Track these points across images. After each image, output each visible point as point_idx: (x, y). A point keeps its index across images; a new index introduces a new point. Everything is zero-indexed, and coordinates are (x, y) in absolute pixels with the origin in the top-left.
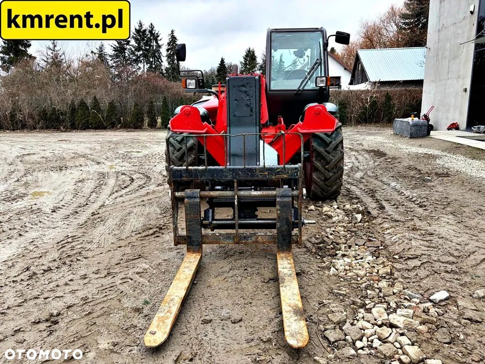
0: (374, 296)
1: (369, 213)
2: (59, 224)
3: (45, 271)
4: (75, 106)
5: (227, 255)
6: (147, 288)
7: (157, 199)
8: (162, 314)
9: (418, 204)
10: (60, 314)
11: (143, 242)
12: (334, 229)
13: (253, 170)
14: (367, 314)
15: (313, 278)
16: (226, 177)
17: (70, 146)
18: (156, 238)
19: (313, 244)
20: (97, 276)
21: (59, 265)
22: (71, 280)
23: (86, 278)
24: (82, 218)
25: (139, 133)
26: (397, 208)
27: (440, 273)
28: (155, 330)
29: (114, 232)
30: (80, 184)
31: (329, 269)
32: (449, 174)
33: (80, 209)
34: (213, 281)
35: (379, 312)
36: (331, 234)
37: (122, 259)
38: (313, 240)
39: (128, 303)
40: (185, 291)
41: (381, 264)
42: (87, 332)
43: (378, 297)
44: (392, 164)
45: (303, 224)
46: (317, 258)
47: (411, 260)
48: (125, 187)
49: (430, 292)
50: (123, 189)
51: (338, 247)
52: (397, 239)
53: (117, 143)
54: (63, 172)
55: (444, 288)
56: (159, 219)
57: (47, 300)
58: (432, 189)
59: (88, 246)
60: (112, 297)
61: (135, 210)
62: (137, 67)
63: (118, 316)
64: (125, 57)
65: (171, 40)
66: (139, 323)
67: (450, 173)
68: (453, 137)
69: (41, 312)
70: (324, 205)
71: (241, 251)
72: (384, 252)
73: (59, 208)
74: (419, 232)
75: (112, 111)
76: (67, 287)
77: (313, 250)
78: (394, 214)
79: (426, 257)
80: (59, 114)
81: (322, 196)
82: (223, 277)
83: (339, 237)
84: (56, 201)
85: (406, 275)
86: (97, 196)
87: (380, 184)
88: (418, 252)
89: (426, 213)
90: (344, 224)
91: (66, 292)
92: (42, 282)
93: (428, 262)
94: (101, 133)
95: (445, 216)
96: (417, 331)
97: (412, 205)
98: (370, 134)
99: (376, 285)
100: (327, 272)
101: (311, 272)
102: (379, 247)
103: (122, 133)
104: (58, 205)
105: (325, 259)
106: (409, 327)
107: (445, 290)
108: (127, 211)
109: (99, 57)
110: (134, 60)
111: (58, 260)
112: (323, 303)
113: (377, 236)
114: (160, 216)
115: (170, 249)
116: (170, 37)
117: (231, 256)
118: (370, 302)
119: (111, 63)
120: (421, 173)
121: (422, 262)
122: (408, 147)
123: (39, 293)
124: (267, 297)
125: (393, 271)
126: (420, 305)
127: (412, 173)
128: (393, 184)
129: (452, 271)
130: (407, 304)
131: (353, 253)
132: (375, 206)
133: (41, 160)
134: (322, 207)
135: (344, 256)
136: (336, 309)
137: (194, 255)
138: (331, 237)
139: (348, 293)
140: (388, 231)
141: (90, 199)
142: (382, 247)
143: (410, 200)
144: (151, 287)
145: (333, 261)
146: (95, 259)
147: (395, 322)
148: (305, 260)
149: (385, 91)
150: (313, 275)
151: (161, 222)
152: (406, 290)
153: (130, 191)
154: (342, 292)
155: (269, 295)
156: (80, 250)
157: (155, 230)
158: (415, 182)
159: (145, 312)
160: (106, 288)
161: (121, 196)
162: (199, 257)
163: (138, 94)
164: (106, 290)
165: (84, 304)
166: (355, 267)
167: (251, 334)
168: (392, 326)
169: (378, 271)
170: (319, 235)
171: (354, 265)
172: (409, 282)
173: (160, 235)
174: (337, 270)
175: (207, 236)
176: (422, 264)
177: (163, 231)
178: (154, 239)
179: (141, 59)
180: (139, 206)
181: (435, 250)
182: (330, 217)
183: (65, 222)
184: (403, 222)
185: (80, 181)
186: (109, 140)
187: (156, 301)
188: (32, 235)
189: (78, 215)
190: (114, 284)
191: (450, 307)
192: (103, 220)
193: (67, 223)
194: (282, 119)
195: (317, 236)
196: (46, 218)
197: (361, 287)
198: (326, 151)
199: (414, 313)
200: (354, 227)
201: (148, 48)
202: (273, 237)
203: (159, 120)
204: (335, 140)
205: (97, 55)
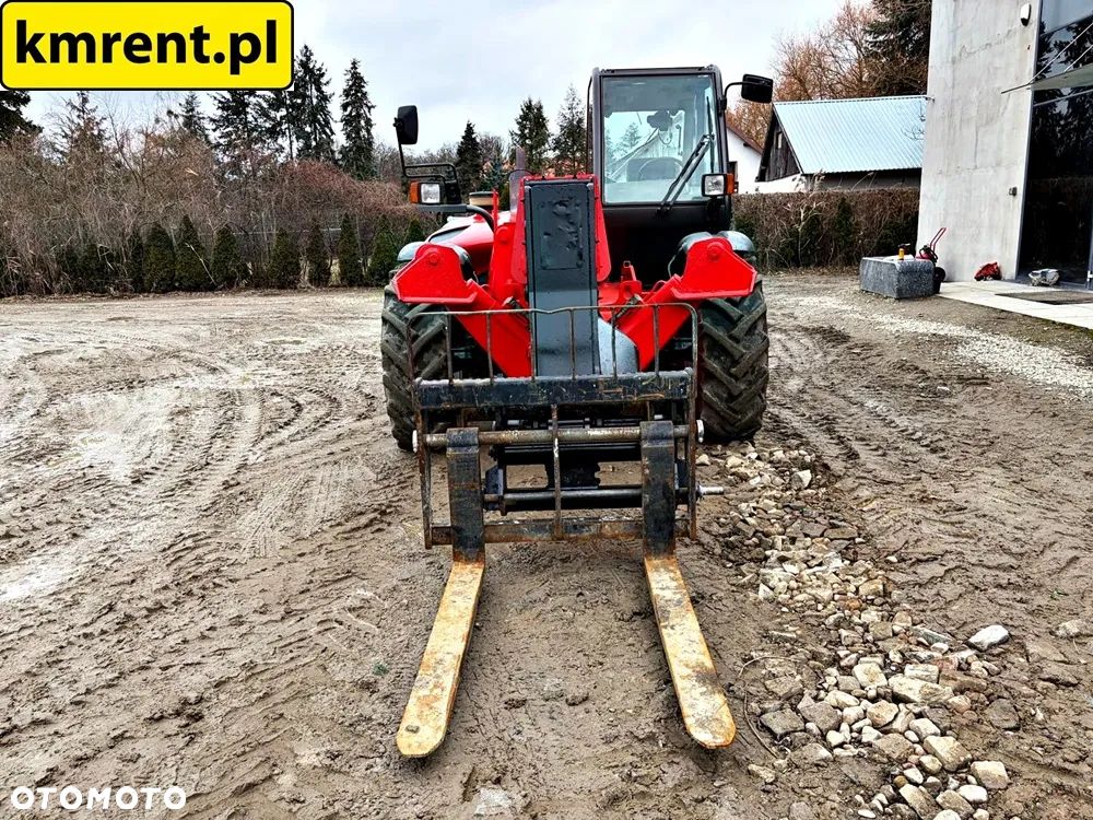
0: (856, 640)
1: (826, 467)
2: (157, 508)
3: (150, 611)
4: (140, 239)
5: (535, 564)
6: (377, 640)
7: (364, 449)
8: (425, 692)
9: (927, 446)
10: (202, 698)
11: (349, 543)
12: (755, 505)
13: (592, 384)
14: (845, 677)
15: (724, 609)
16: (534, 399)
17: (139, 332)
18: (376, 535)
19: (715, 536)
20: (265, 618)
21: (179, 598)
22: (212, 629)
23: (241, 624)
24: (205, 496)
25: (290, 299)
26: (884, 455)
27: (985, 590)
28: (416, 723)
29: (282, 525)
30: (181, 419)
31: (756, 588)
32: (987, 378)
33: (193, 475)
34: (514, 620)
35: (868, 671)
36: (751, 515)
37: (311, 582)
38: (715, 528)
39: (342, 673)
40: (464, 643)
41: (862, 575)
42: (269, 734)
43: (864, 643)
44: (863, 359)
45: (698, 495)
46: (725, 566)
47: (922, 565)
48: (286, 424)
49: (967, 628)
50: (281, 427)
51: (768, 542)
52: (892, 522)
53: (244, 324)
54: (138, 391)
55: (996, 619)
56: (376, 493)
57: (170, 672)
58: (954, 413)
59: (233, 556)
60: (307, 660)
61: (320, 474)
62: (274, 146)
63: (326, 698)
64: (246, 123)
65: (351, 83)
66: (374, 711)
67: (990, 376)
68: (989, 295)
69: (160, 696)
70: (729, 453)
71: (564, 557)
72: (866, 550)
73: (147, 473)
74: (934, 506)
75: (226, 250)
76: (206, 644)
77: (715, 551)
78: (878, 467)
79: (954, 557)
80: (103, 258)
81: (723, 432)
82: (535, 612)
83: (769, 520)
84: (138, 459)
85: (917, 597)
86: (226, 444)
87: (843, 403)
88: (937, 548)
89: (945, 465)
90: (774, 492)
91: (205, 654)
92: (149, 633)
93: (959, 567)
94: (205, 300)
95: (986, 470)
96: (949, 707)
97: (916, 448)
98: (808, 292)
99: (856, 619)
100: (751, 594)
101: (719, 595)
102: (853, 539)
103: (251, 300)
104: (141, 466)
105: (744, 568)
106: (933, 699)
107: (997, 623)
108: (302, 476)
109: (186, 124)
110: (268, 130)
111: (172, 586)
112: (752, 658)
113: (847, 517)
114: (375, 486)
115: (412, 557)
116: (349, 77)
117: (545, 567)
118: (848, 652)
119: (214, 136)
120: (928, 378)
121: (946, 568)
122: (893, 321)
123: (148, 658)
124: (634, 649)
125: (889, 589)
126: (950, 656)
127: (909, 378)
128: (870, 403)
129: (1010, 584)
130: (923, 654)
131: (802, 553)
132: (837, 452)
133: (80, 364)
134: (723, 457)
135: (782, 560)
136: (779, 669)
137: (469, 567)
138: (751, 521)
139: (801, 637)
140: (871, 506)
141: (211, 451)
142: (861, 540)
143: (909, 438)
144: (384, 637)
145: (762, 571)
146: (253, 582)
147: (903, 691)
148: (701, 572)
149: (837, 195)
150: (724, 602)
151: (382, 499)
152: (918, 627)
153: (298, 433)
154: (789, 635)
155: (638, 645)
156: (216, 564)
157: (372, 516)
158: (917, 398)
159: (383, 688)
160: (290, 644)
161: (281, 444)
162: (480, 572)
163: (285, 210)
164: (290, 648)
165: (250, 676)
166: (810, 583)
167: (611, 725)
168: (897, 699)
169: (857, 589)
170: (726, 518)
171: (806, 578)
172: (923, 611)
173: (385, 526)
174: (772, 589)
175: (494, 526)
176: (947, 571)
177: (388, 519)
178: (371, 536)
179: (283, 127)
180: (325, 464)
181: (971, 541)
182: (744, 478)
183: (169, 504)
184: (900, 484)
185: (180, 413)
186: (225, 315)
187: (402, 666)
188: (100, 534)
189: (193, 487)
190: (306, 634)
191: (1012, 658)
192: (251, 498)
193: (174, 505)
194: (631, 267)
195: (722, 520)
196: (123, 497)
197: (826, 622)
198: (731, 337)
199: (940, 671)
200: (797, 499)
201: (299, 101)
202: (636, 525)
203: (335, 269)
204: (749, 313)
205: (181, 120)
